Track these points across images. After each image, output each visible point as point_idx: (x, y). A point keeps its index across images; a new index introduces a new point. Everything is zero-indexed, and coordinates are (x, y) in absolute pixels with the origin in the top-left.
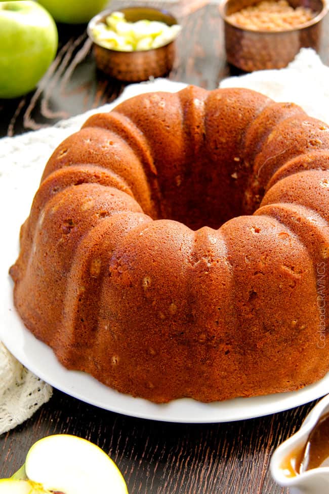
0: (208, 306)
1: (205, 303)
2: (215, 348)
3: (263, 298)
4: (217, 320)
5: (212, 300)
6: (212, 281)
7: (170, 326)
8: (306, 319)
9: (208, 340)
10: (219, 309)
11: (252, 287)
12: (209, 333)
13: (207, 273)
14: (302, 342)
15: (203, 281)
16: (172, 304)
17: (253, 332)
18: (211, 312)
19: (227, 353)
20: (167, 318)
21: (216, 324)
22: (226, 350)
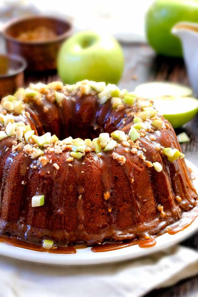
0: (91, 184)
1: (90, 183)
2: (96, 210)
3: (122, 180)
4: (96, 193)
5: (93, 180)
6: (93, 169)
7: (69, 199)
8: (147, 196)
9: (92, 206)
10: (98, 186)
11: (115, 174)
12: (92, 202)
13: (89, 165)
14: (145, 210)
15: (88, 170)
16: (71, 185)
17: (117, 202)
18: (93, 188)
19: (103, 214)
20: (67, 194)
21: (96, 195)
22: (102, 213)
